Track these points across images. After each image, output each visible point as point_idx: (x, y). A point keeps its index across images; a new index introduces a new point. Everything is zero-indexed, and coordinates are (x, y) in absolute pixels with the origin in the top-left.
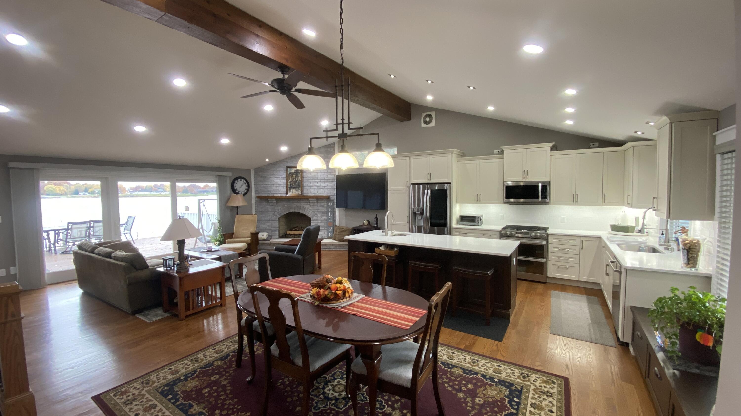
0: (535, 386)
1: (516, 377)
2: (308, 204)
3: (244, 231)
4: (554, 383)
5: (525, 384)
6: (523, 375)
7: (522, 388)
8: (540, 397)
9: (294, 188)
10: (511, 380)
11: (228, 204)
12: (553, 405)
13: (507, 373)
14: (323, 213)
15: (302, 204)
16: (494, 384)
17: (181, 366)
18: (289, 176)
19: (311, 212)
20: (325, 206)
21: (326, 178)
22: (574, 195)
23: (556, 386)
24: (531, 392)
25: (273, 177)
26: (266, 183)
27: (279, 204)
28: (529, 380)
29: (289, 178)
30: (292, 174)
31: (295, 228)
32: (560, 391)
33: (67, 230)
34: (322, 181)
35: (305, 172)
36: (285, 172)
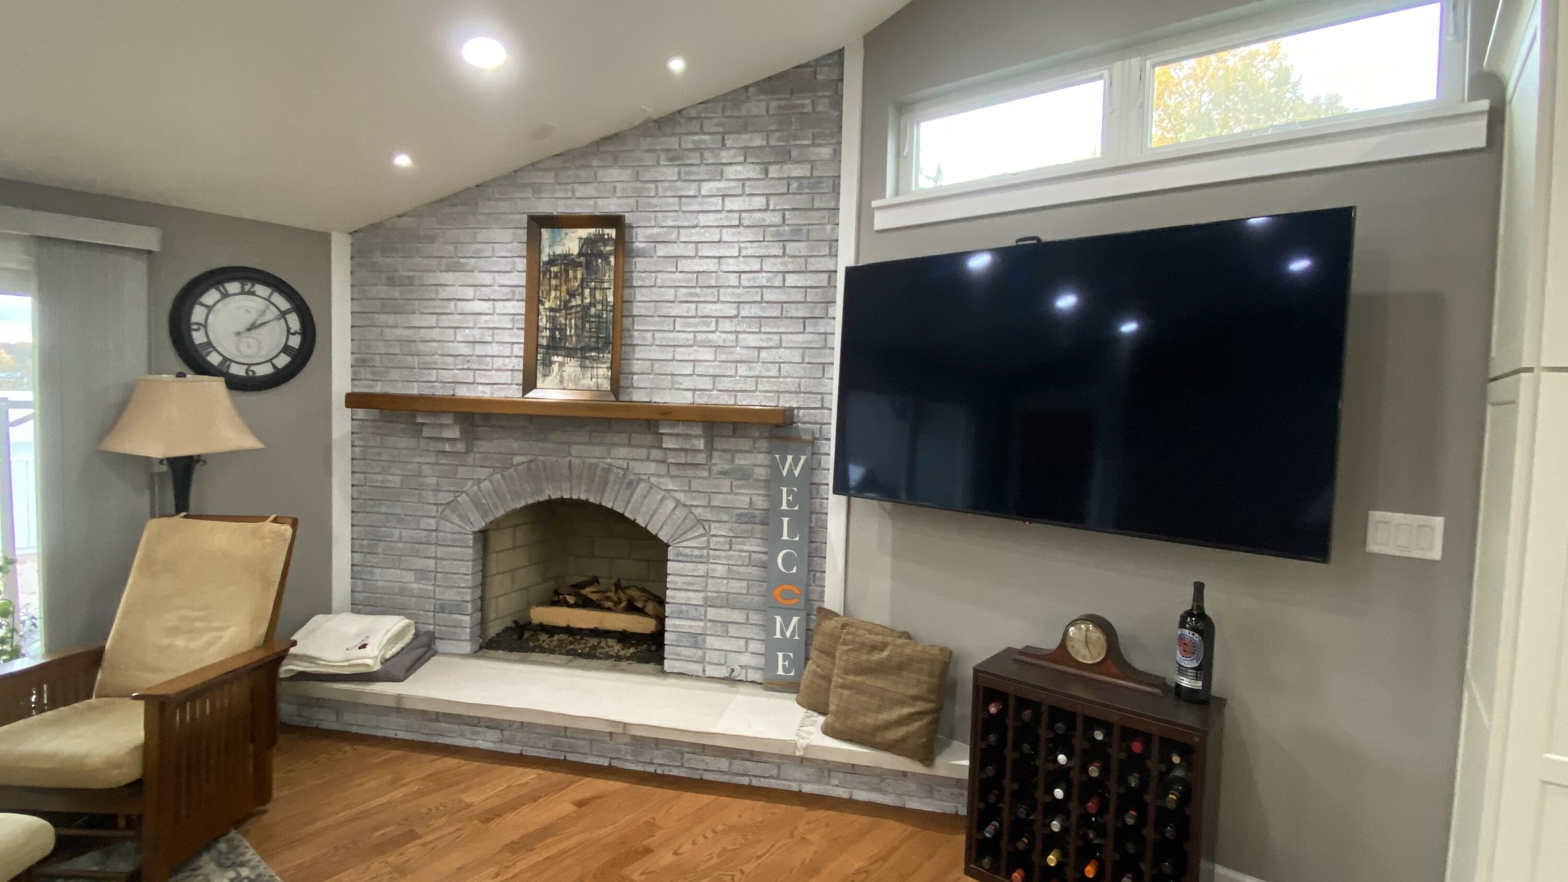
2: (656, 454)
3: (180, 642)
9: (571, 353)
11: (116, 444)
14: (746, 518)
15: (619, 456)
18: (542, 274)
19: (670, 505)
20: (761, 473)
21: (769, 296)
25: (453, 286)
26: (417, 320)
27: (483, 446)
29: (544, 288)
30: (567, 261)
31: (578, 587)
34: (746, 311)
35: (643, 254)
36: (523, 249)
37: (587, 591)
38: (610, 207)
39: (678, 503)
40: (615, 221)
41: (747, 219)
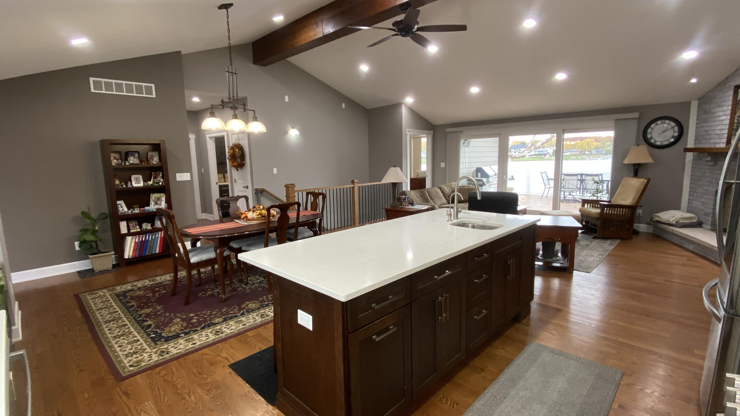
0: (147, 352)
1: (169, 347)
4: (131, 366)
5: (156, 348)
6: (165, 353)
7: (156, 344)
8: (135, 348)
10: (172, 342)
12: (121, 351)
13: (181, 344)
23: (128, 365)
24: (146, 347)
28: (156, 352)
32: (120, 364)
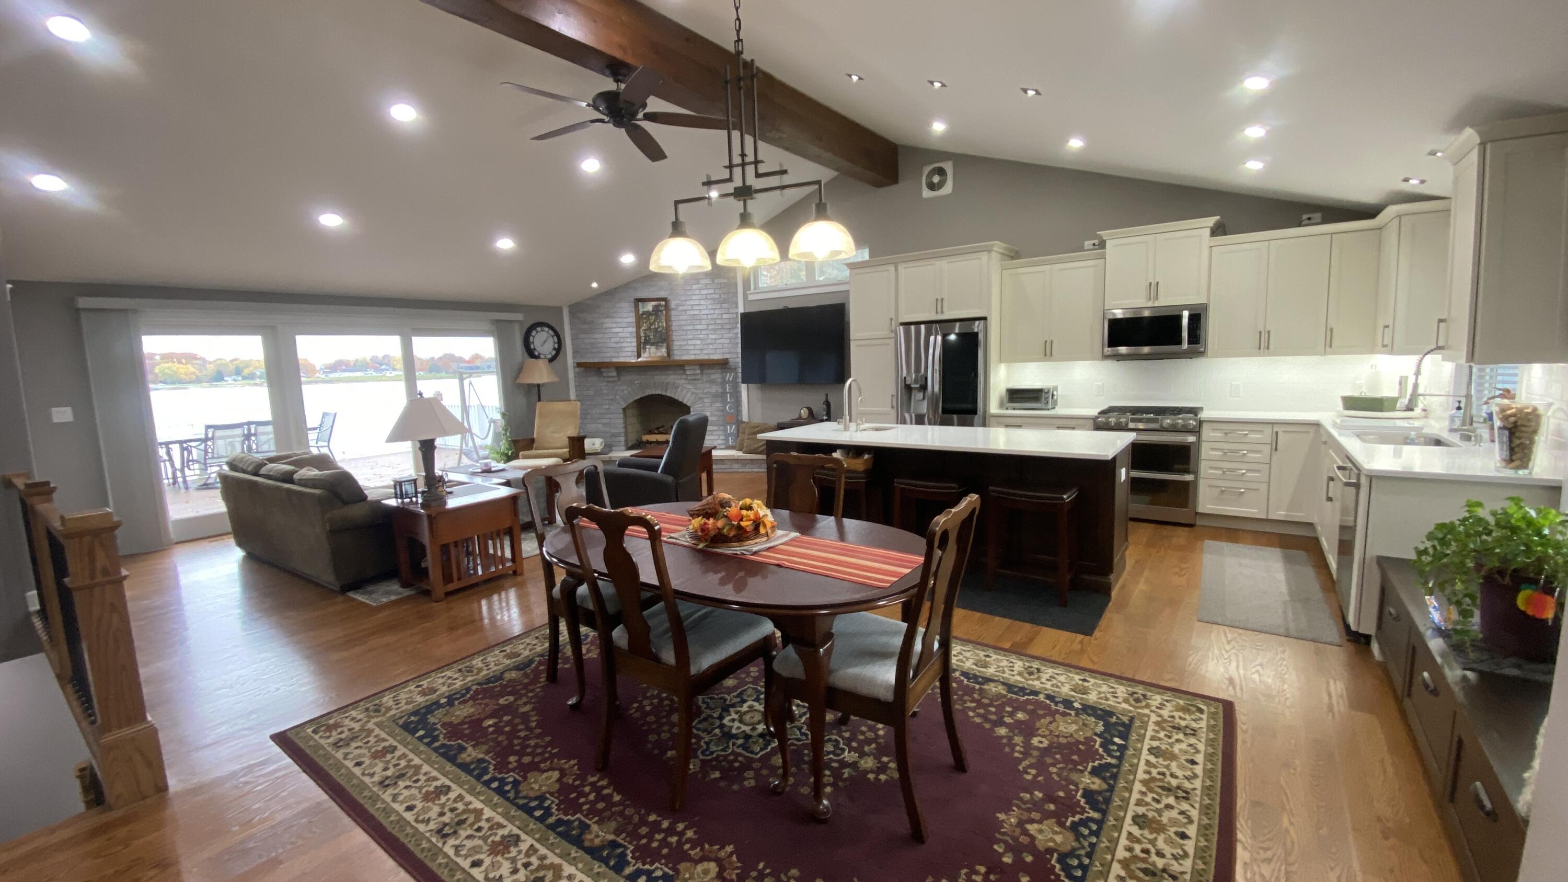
0: (1160, 716)
1: (1120, 700)
2: (684, 377)
3: (555, 435)
4: (1201, 711)
5: (1139, 713)
6: (1136, 696)
7: (1132, 719)
8: (1170, 737)
9: (652, 344)
10: (1110, 706)
11: (520, 381)
12: (1198, 752)
13: (1100, 693)
14: (715, 396)
15: (672, 378)
16: (1073, 713)
17: (441, 681)
18: (640, 318)
19: (690, 394)
20: (719, 380)
21: (718, 322)
22: (1260, 333)
23: (1204, 717)
24: (1151, 727)
25: (608, 323)
26: (596, 336)
27: (622, 378)
28: (1147, 706)
29: (641, 323)
30: (648, 314)
31: (658, 428)
32: (1214, 726)
33: (206, 440)
34: (711, 327)
35: (674, 309)
36: (633, 309)
37: (661, 430)
38: (662, 294)
39: (693, 393)
40: (665, 299)
41: (709, 297)
